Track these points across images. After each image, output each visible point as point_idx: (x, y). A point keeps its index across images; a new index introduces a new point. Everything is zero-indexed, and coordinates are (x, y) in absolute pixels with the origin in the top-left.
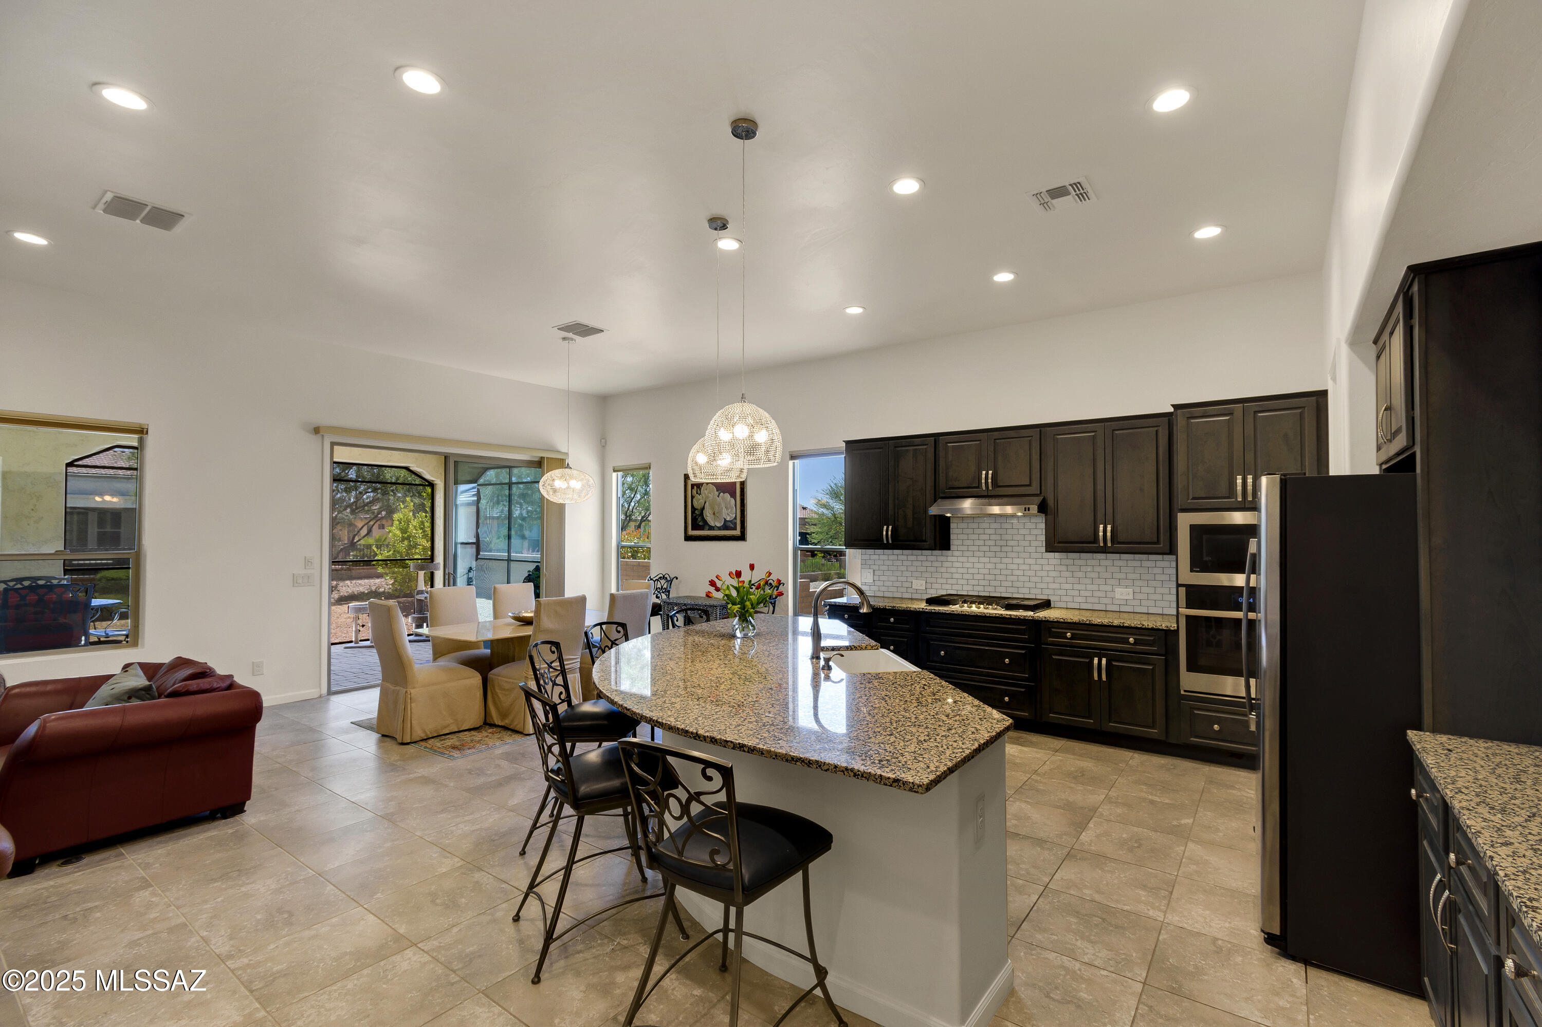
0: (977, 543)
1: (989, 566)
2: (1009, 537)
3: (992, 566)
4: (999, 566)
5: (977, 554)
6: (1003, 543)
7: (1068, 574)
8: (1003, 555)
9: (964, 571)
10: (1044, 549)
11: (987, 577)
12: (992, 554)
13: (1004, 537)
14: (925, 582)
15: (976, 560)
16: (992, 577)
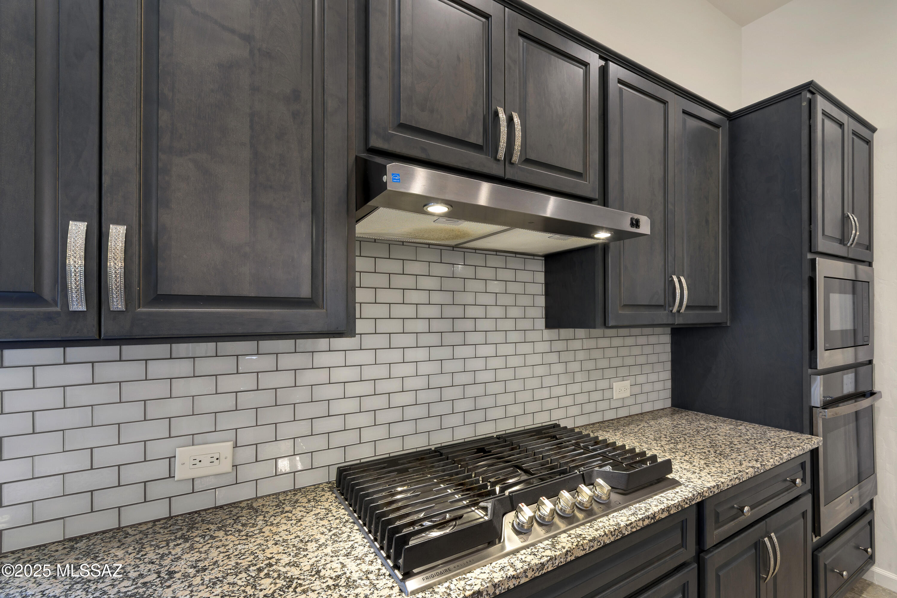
0: (399, 311)
1: (425, 368)
2: (469, 298)
3: (433, 367)
4: (449, 366)
5: (398, 340)
6: (457, 312)
7: (558, 368)
8: (457, 338)
9: (366, 388)
10: (541, 323)
11: (423, 397)
12: (434, 339)
13: (461, 298)
14: (230, 444)
15: (395, 355)
16: (434, 395)
